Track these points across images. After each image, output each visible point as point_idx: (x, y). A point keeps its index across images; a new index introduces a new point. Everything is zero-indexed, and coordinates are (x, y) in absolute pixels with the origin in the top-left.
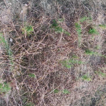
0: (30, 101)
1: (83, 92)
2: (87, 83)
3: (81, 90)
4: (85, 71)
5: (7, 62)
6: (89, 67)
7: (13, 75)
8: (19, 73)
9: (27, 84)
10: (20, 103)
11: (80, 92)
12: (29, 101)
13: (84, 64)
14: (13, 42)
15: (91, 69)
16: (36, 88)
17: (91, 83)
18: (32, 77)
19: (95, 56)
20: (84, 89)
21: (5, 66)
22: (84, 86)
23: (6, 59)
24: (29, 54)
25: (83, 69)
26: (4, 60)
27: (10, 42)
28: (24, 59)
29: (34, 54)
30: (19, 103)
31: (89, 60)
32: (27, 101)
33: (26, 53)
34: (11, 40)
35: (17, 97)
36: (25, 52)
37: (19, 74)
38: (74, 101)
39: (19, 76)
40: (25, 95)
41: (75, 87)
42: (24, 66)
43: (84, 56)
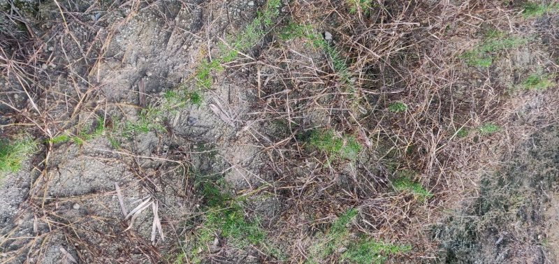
0: (402, 167)
1: (531, 121)
2: (540, 94)
3: (526, 118)
4: (528, 64)
5: (333, 90)
6: (539, 52)
7: (353, 117)
8: (363, 109)
9: (389, 129)
10: (381, 175)
11: (523, 124)
12: (400, 168)
13: (521, 47)
14: (334, 39)
15: (545, 54)
16: (414, 133)
17: (551, 92)
18: (397, 111)
19: (549, 17)
20: (533, 112)
21: (329, 101)
22: (532, 104)
23: (329, 84)
24: (379, 57)
25: (522, 59)
26: (325, 86)
27: (327, 40)
28: (367, 73)
29: (388, 54)
30: (378, 175)
31: (533, 31)
32: (396, 168)
33: (369, 57)
34: (329, 36)
35: (371, 163)
36: (366, 56)
37: (363, 111)
38: (511, 149)
39: (366, 116)
40: (388, 157)
41: (508, 112)
42: (372, 88)
43: (517, 25)
